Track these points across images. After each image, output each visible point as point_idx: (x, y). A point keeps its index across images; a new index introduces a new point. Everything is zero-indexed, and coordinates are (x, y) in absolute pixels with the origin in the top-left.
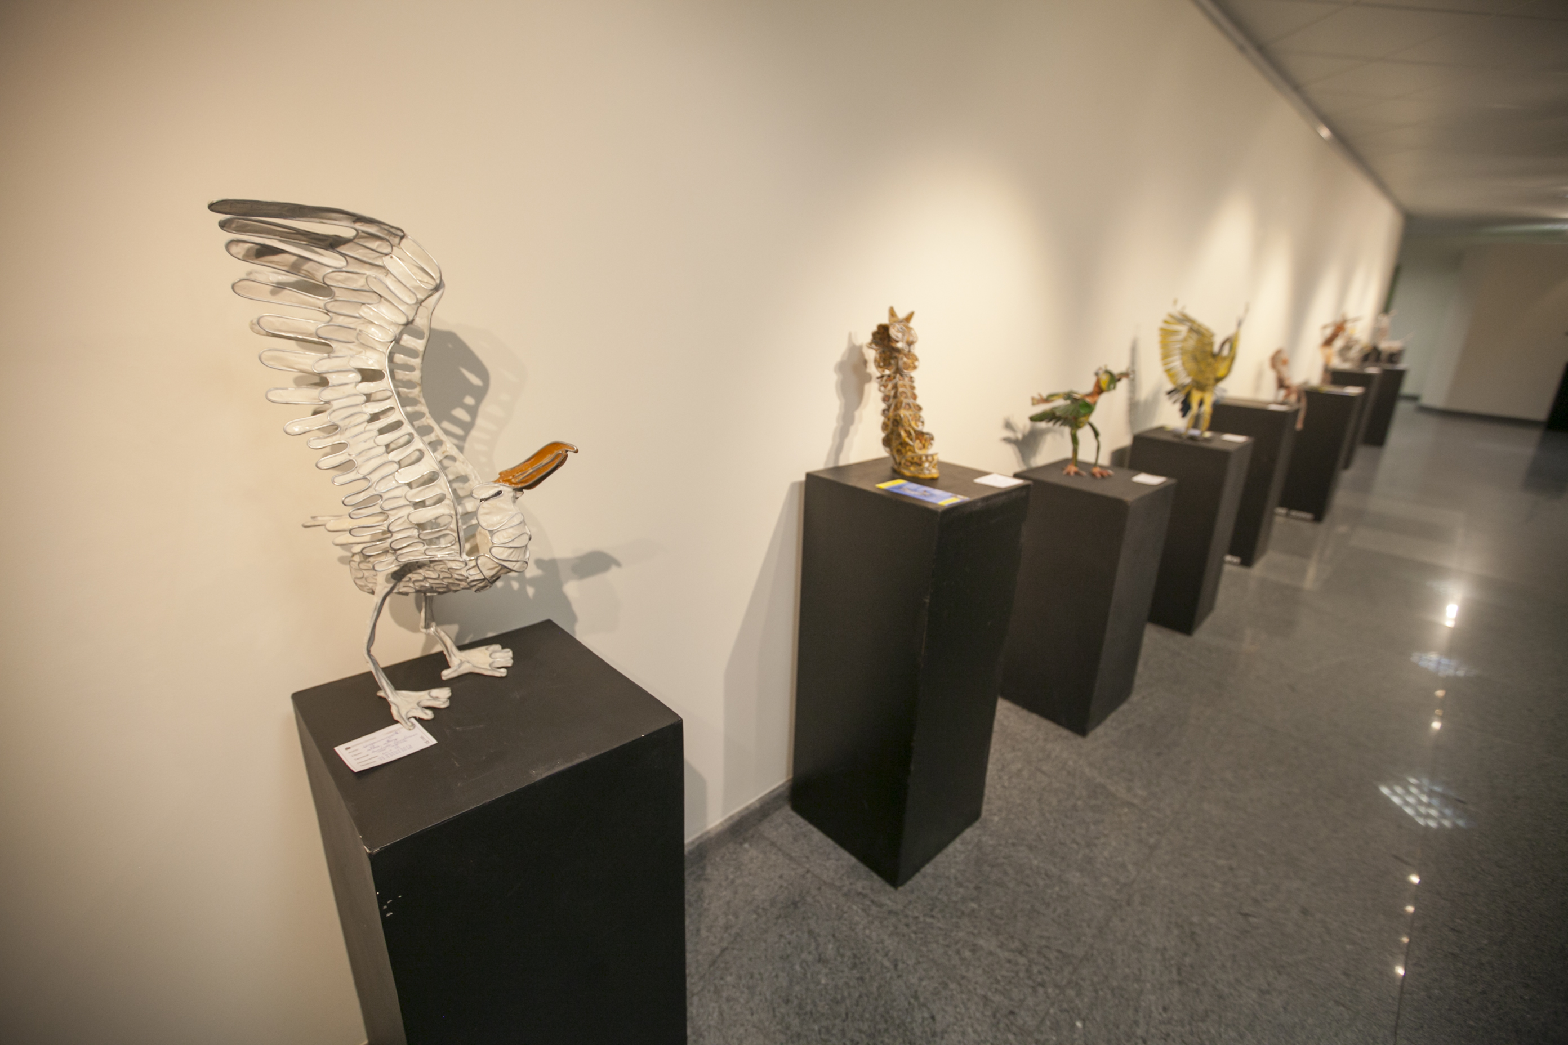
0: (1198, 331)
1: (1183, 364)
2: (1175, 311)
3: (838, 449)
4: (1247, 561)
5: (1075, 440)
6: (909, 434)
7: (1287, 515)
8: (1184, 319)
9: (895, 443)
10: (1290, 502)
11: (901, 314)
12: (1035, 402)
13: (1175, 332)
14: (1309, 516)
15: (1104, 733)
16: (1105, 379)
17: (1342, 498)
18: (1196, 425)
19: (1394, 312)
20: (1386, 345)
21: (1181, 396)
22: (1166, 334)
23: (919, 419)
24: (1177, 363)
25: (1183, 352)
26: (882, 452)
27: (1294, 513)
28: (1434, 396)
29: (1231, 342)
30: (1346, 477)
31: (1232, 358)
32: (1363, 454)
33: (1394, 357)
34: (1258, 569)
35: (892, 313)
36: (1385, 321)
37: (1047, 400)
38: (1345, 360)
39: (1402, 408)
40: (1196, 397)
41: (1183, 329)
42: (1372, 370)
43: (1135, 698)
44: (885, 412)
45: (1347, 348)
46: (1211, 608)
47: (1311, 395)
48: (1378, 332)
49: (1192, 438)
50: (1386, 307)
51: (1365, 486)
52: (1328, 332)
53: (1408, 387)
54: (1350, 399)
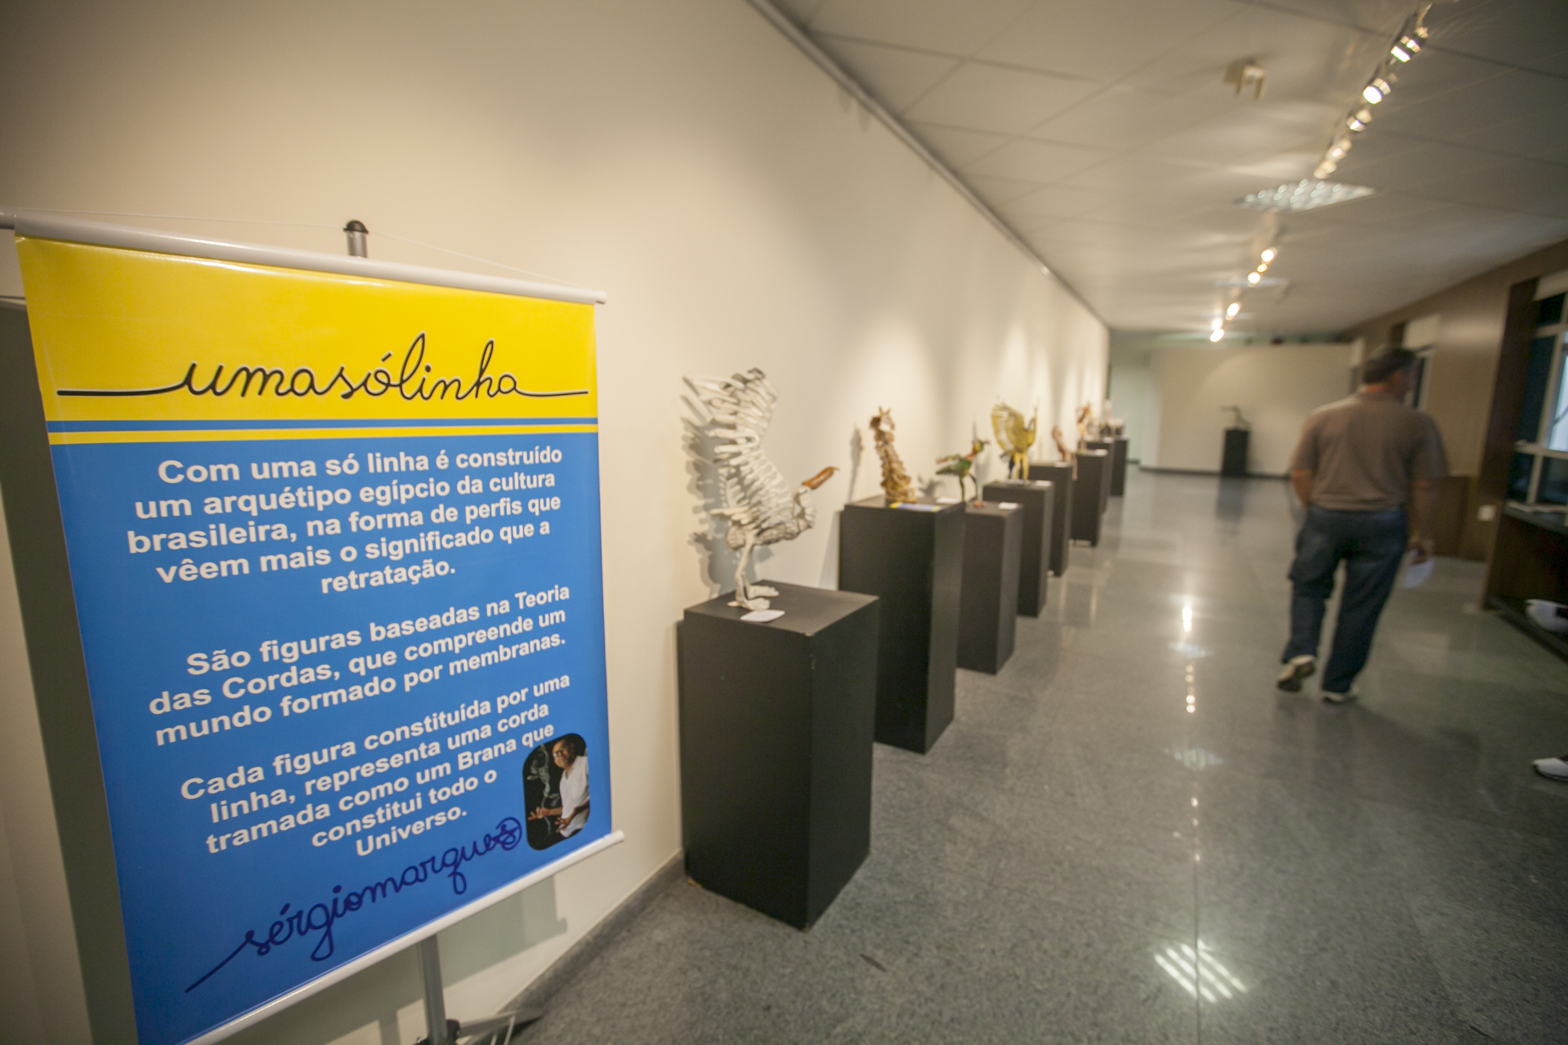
0: (1015, 416)
1: (1008, 437)
2: (999, 403)
3: (851, 492)
4: (1058, 573)
5: (962, 485)
6: (899, 477)
7: (1075, 545)
8: (1005, 408)
9: (890, 484)
10: (1077, 535)
11: (885, 410)
12: (940, 461)
13: (999, 417)
14: (1086, 543)
15: (1006, 672)
16: (978, 446)
17: (1105, 531)
18: (1021, 475)
19: (1113, 397)
20: (1114, 422)
21: (1008, 458)
22: (995, 418)
23: (903, 469)
24: (1004, 436)
25: (1007, 429)
26: (881, 491)
27: (1079, 542)
28: (1149, 460)
29: (1034, 421)
30: (1106, 517)
31: (1034, 431)
32: (1111, 502)
33: (1118, 431)
34: (1066, 577)
35: (880, 410)
36: (1109, 405)
37: (945, 460)
38: (1090, 433)
39: (1131, 470)
40: (1017, 458)
41: (1005, 414)
42: (1108, 440)
43: (1017, 653)
44: (883, 466)
45: (1090, 425)
46: (1044, 601)
47: (1079, 458)
48: (1105, 413)
49: (1019, 486)
50: (1107, 395)
51: (1117, 522)
52: (1080, 413)
53: (1132, 454)
54: (1100, 459)
